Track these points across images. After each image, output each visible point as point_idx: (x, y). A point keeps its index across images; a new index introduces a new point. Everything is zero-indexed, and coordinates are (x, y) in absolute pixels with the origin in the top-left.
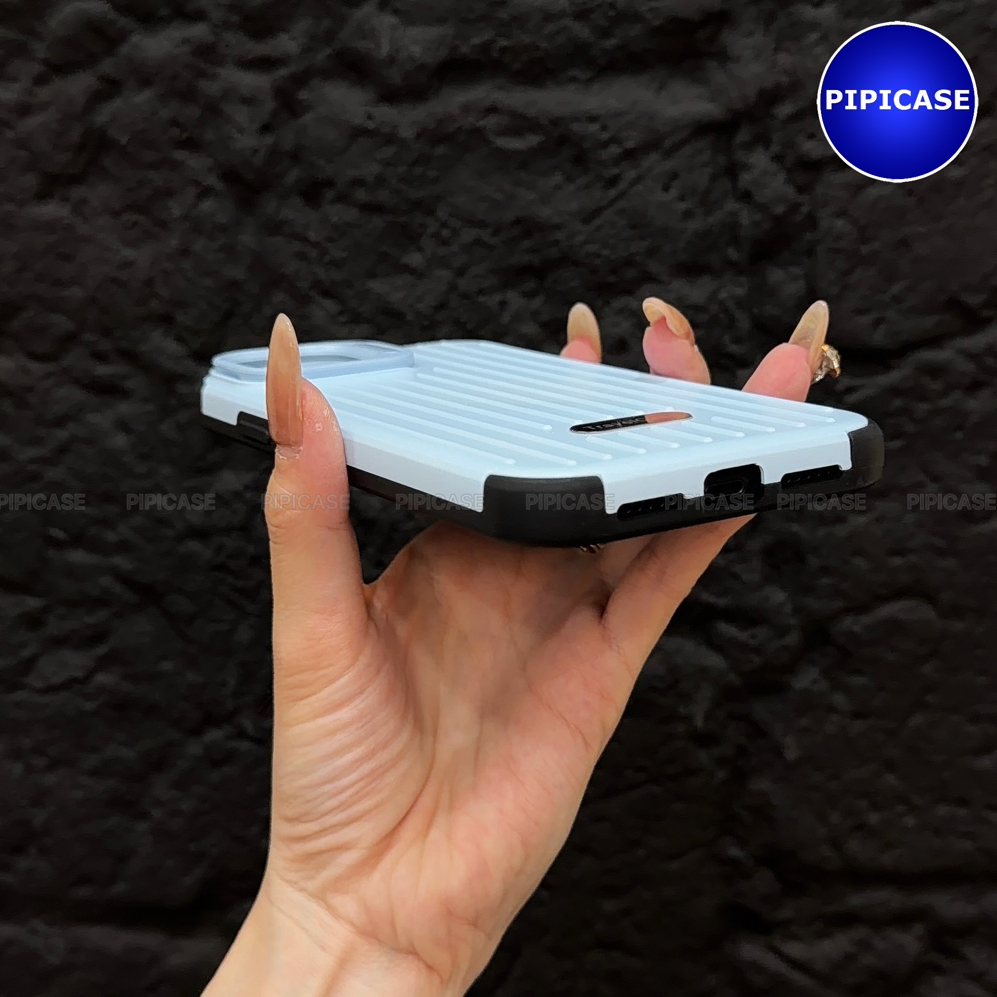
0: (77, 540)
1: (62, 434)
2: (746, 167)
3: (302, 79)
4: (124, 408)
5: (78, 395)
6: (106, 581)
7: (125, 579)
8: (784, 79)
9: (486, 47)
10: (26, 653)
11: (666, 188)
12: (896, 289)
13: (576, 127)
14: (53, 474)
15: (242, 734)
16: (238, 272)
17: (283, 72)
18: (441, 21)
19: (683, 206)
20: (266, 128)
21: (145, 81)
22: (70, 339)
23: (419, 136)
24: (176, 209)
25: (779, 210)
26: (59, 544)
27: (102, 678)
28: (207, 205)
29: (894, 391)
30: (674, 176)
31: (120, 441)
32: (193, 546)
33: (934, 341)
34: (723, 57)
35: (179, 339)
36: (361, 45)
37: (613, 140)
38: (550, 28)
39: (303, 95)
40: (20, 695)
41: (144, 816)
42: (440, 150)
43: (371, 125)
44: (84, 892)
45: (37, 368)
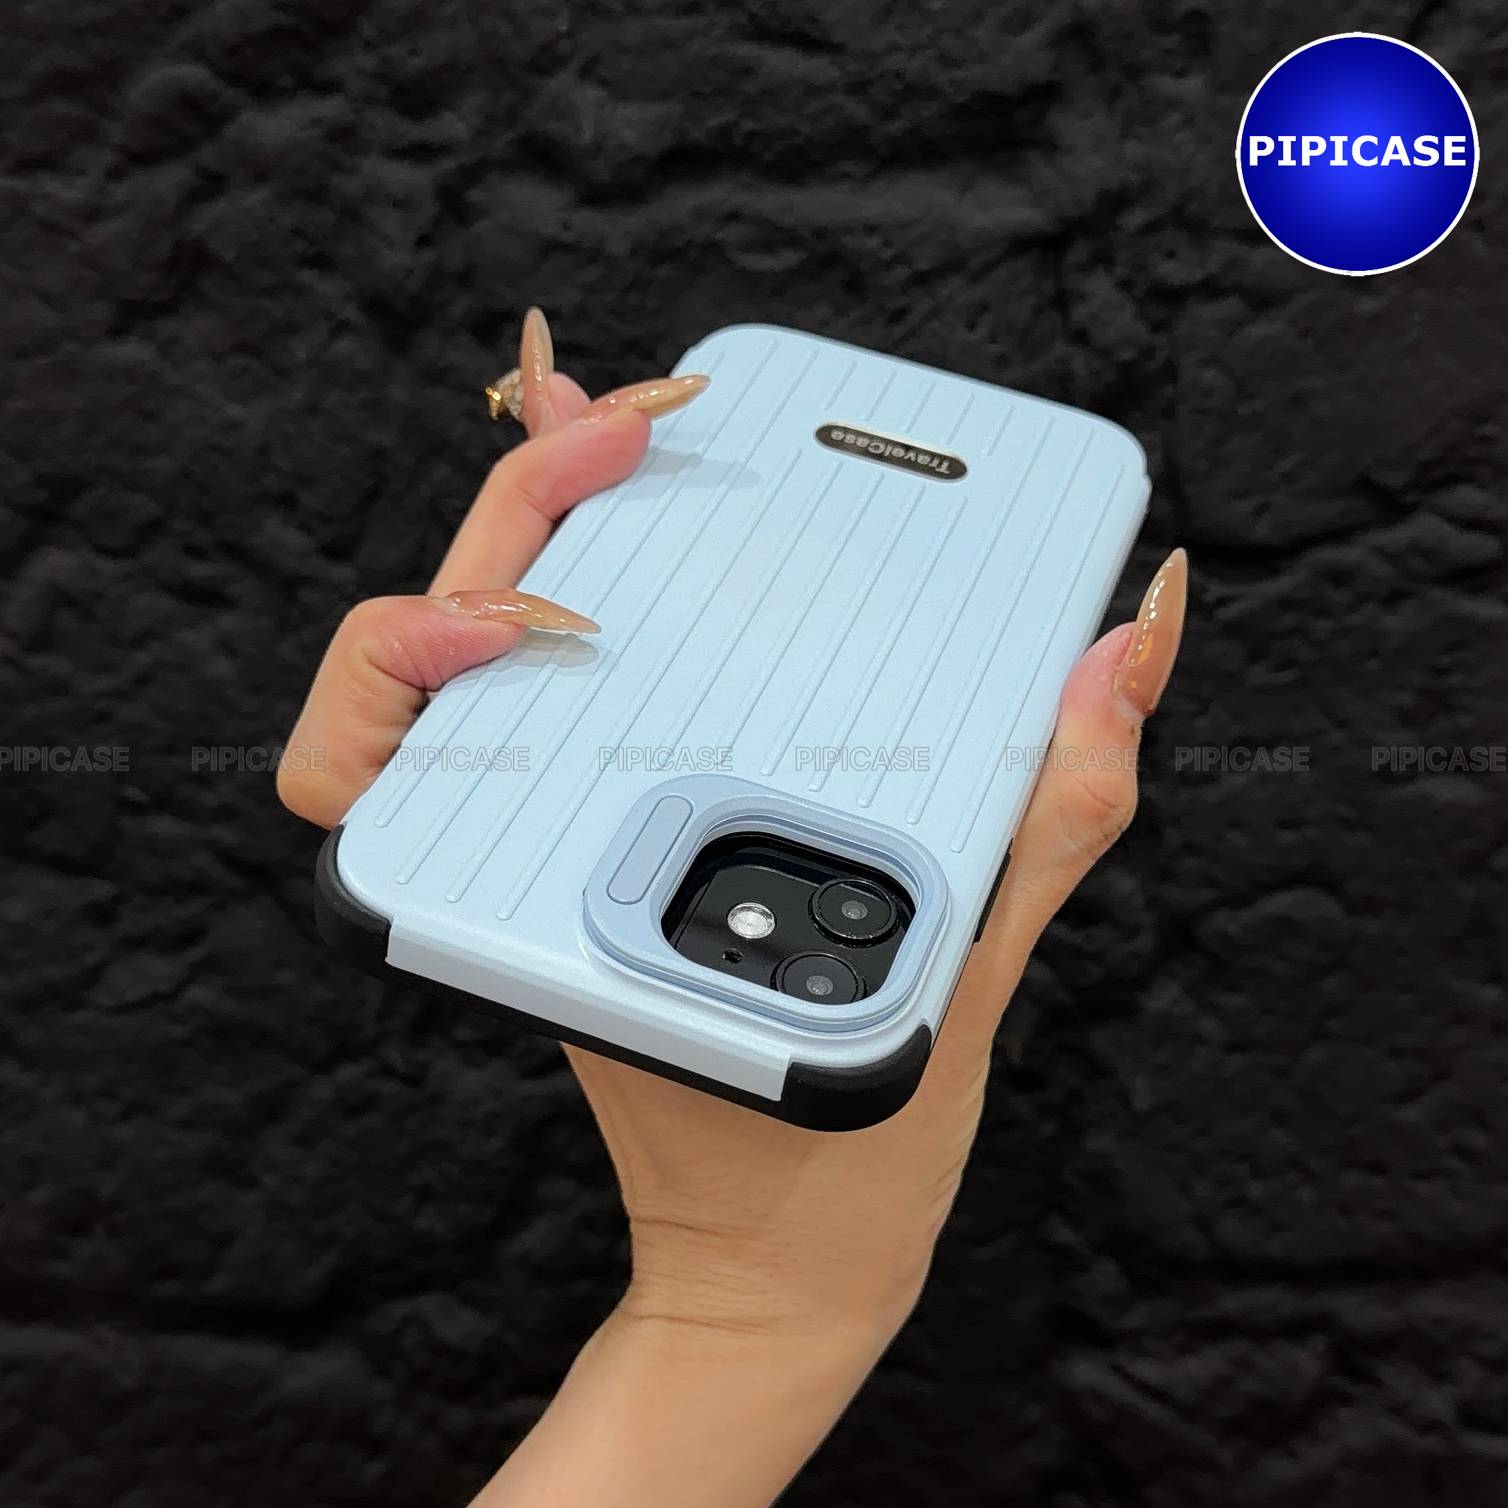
0: (162, 803)
1: (141, 658)
2: (1083, 297)
3: (473, 174)
4: (228, 622)
5: (165, 604)
6: (203, 860)
7: (229, 858)
8: (1134, 178)
9: (725, 132)
10: (91, 959)
11: (972, 326)
12: (1286, 464)
13: (847, 240)
14: (129, 712)
15: (387, 1071)
16: (385, 437)
17: (447, 164)
18: (665, 95)
19: (995, 349)
20: (423, 241)
21: (260, 177)
22: (153, 529)
23: (634, 252)
24: (300, 351)
25: (1127, 355)
26: (137, 809)
27: (198, 994)
28: (343, 345)
29: (1285, 604)
30: (984, 308)
31: (222, 667)
33: (1339, 535)
34: (1050, 146)
35: (304, 528)
36: (552, 126)
37: (899, 259)
38: (813, 106)
39: (475, 195)
40: (80, 1017)
41: (251, 1183)
42: (663, 271)
43: (567, 237)
44: (170, 1289)
45: (109, 567)
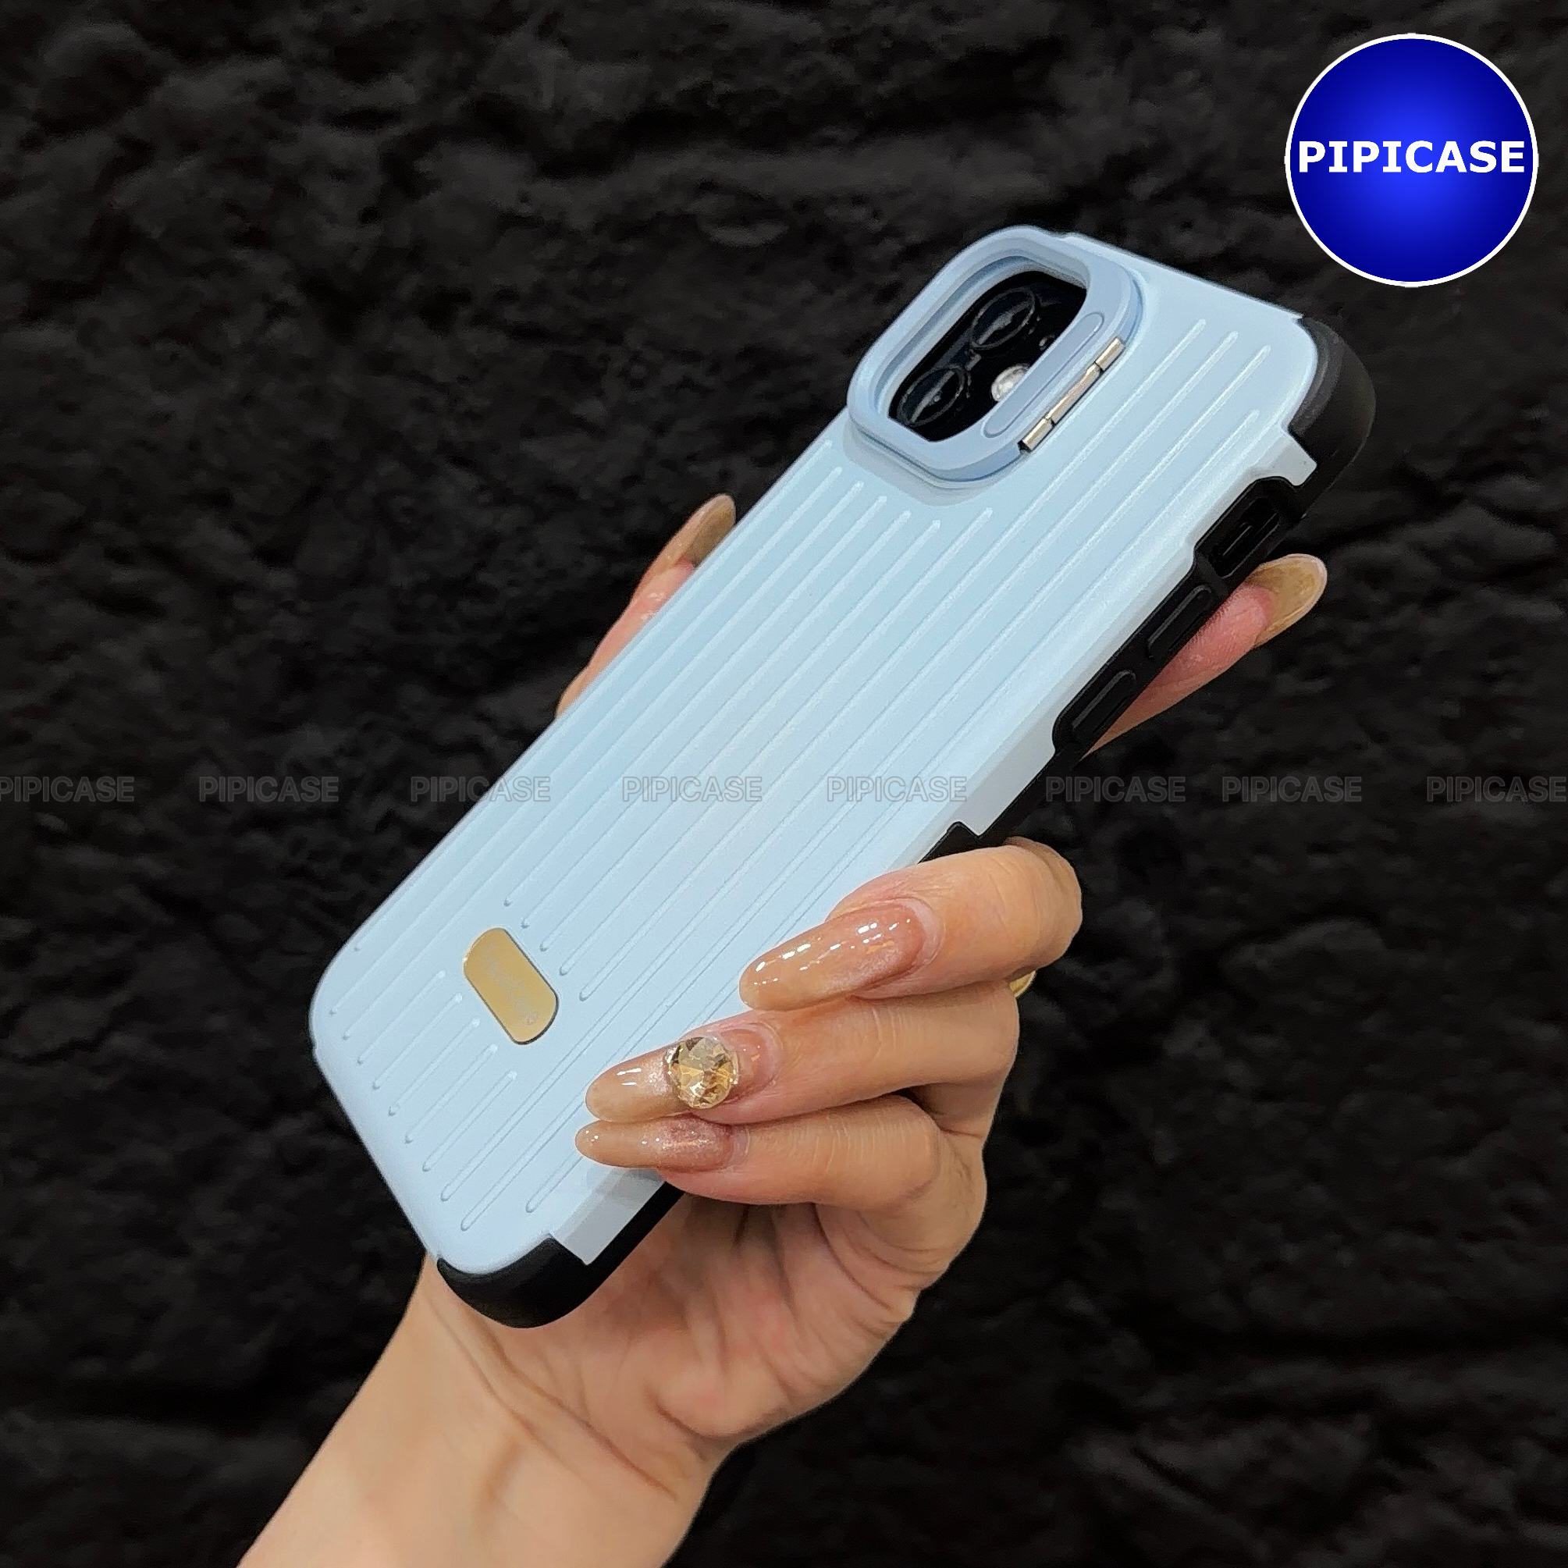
0: (83, 833)
1: (61, 673)
3: (423, 142)
4: (155, 632)
5: (85, 613)
6: (127, 894)
7: (155, 892)
8: (1146, 141)
9: (698, 94)
10: (5, 1003)
13: (832, 212)
14: (47, 732)
16: (328, 430)
17: (395, 131)
18: (633, 55)
20: (368, 216)
21: (190, 146)
22: (73, 531)
23: (598, 228)
24: (234, 335)
26: (54, 839)
27: (119, 1041)
28: (281, 329)
31: (149, 682)
32: (258, 840)
33: (1374, 530)
34: (1053, 108)
35: (239, 529)
36: (511, 90)
37: (889, 232)
39: (425, 165)
41: (181, 1251)
42: (629, 247)
43: (526, 210)
44: (91, 1368)
45: (24, 573)
